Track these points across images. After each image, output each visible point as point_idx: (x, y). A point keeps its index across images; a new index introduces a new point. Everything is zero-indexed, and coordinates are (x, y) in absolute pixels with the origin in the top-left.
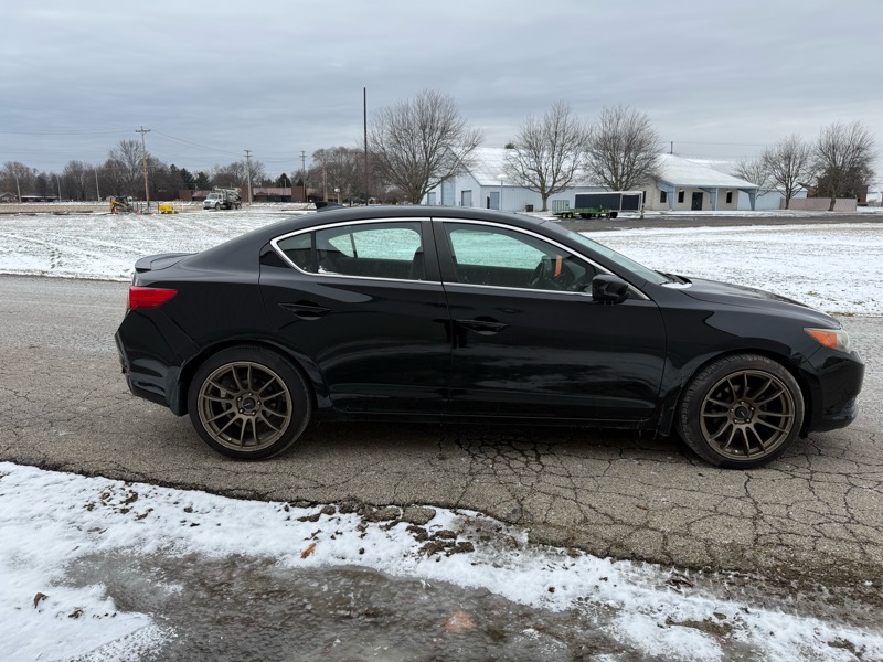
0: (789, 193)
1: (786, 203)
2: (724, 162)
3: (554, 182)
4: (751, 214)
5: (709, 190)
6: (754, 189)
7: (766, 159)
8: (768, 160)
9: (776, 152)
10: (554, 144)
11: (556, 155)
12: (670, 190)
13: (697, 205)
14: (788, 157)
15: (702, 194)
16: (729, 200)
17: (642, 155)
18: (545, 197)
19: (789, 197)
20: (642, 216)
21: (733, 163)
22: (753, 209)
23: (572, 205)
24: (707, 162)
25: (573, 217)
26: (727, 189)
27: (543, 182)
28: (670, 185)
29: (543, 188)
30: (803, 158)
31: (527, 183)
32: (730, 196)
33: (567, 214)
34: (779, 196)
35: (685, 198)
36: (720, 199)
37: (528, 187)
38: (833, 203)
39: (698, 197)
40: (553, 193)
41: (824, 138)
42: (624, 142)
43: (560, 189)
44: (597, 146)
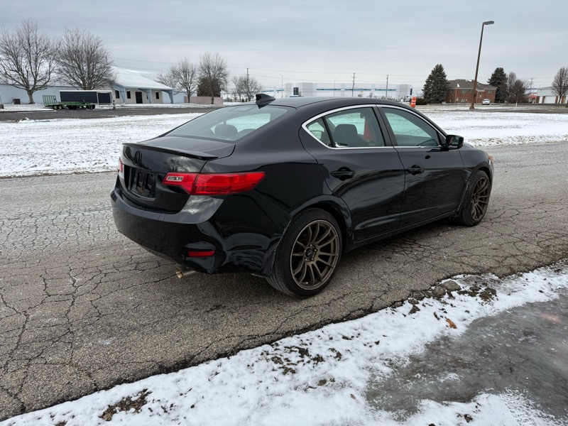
0: (189, 93)
1: (188, 99)
2: (148, 73)
3: (35, 81)
4: (171, 106)
5: (145, 90)
6: (171, 90)
7: (173, 72)
8: (175, 74)
9: (178, 68)
10: (28, 52)
11: (33, 61)
12: (122, 90)
13: (139, 100)
14: (185, 71)
15: (141, 93)
16: (158, 97)
17: (98, 65)
18: (30, 93)
19: (189, 96)
20: (114, 108)
21: (155, 74)
22: (172, 103)
23: (59, 100)
24: (137, 72)
25: (63, 108)
26: (155, 90)
27: (26, 80)
28: (121, 87)
29: (27, 87)
30: (193, 73)
31: (10, 82)
32: (157, 94)
33: (58, 106)
34: (183, 95)
35: (131, 96)
36: (153, 97)
37: (13, 85)
38: (213, 99)
39: (139, 95)
40: (37, 90)
41: (202, 61)
42: (85, 55)
43: (41, 87)
44: (65, 57)
